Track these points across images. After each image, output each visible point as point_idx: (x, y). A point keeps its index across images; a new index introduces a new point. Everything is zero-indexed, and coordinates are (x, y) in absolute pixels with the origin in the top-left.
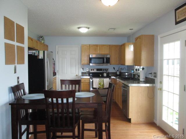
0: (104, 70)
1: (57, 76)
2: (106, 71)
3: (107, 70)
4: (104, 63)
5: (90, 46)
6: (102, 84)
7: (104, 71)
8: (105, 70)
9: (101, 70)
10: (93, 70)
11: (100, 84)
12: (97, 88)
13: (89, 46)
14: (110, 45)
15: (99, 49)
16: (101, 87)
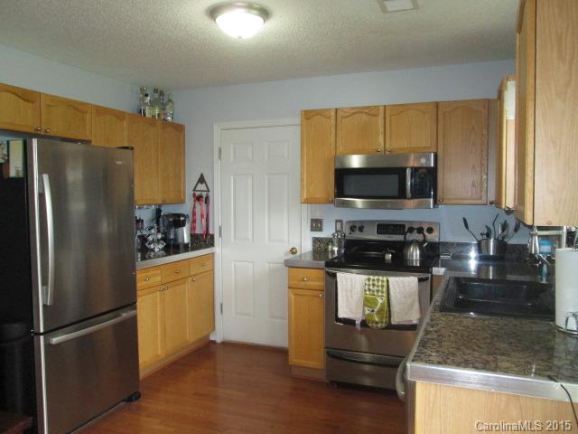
0: (411, 230)
1: (217, 249)
2: (420, 237)
3: (430, 230)
4: (402, 194)
5: (340, 114)
6: (380, 301)
7: (410, 237)
8: (420, 230)
9: (397, 228)
10: (361, 229)
11: (368, 302)
12: (358, 322)
13: (333, 114)
14: (437, 104)
15: (382, 130)
16: (377, 319)
